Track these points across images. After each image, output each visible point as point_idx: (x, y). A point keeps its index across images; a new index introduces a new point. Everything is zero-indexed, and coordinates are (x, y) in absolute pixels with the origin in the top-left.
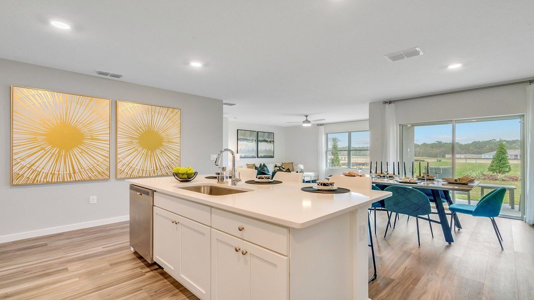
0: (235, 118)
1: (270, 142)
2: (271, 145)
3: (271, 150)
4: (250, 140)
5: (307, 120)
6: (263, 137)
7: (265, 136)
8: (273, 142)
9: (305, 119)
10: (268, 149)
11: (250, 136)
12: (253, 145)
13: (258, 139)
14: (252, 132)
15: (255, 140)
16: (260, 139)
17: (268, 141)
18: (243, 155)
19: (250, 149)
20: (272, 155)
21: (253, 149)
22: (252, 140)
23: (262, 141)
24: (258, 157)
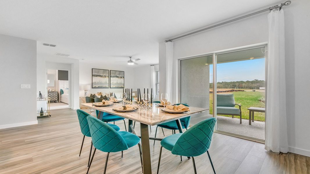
0: (83, 59)
1: (121, 77)
2: (122, 80)
3: (122, 83)
4: (103, 76)
5: (131, 60)
6: (115, 74)
7: (116, 74)
9: (129, 59)
10: (119, 83)
11: (103, 73)
12: (106, 80)
13: (111, 75)
14: (105, 70)
15: (108, 76)
16: (113, 75)
17: (119, 77)
18: (97, 86)
19: (103, 82)
20: (122, 86)
21: (106, 82)
22: (105, 76)
23: (114, 77)
24: (110, 88)
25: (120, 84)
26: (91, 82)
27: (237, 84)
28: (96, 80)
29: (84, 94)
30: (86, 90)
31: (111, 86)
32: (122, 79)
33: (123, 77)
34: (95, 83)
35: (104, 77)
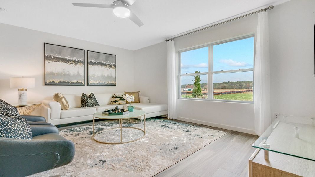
1: (110, 66)
3: (111, 77)
4: (71, 61)
6: (98, 58)
7: (100, 58)
8: (116, 66)
10: (106, 75)
11: (72, 55)
12: (79, 69)
13: (89, 61)
14: (75, 50)
15: (82, 62)
16: (93, 61)
17: (106, 65)
18: (57, 81)
19: (71, 73)
20: (113, 82)
21: (78, 73)
22: (75, 61)
23: (94, 64)
24: (88, 85)
25: (109, 77)
26: (41, 72)
27: (244, 84)
28: (54, 67)
29: (18, 96)
30: (22, 90)
31: (90, 82)
32: (111, 69)
33: (114, 65)
34: (52, 74)
35: (73, 63)
